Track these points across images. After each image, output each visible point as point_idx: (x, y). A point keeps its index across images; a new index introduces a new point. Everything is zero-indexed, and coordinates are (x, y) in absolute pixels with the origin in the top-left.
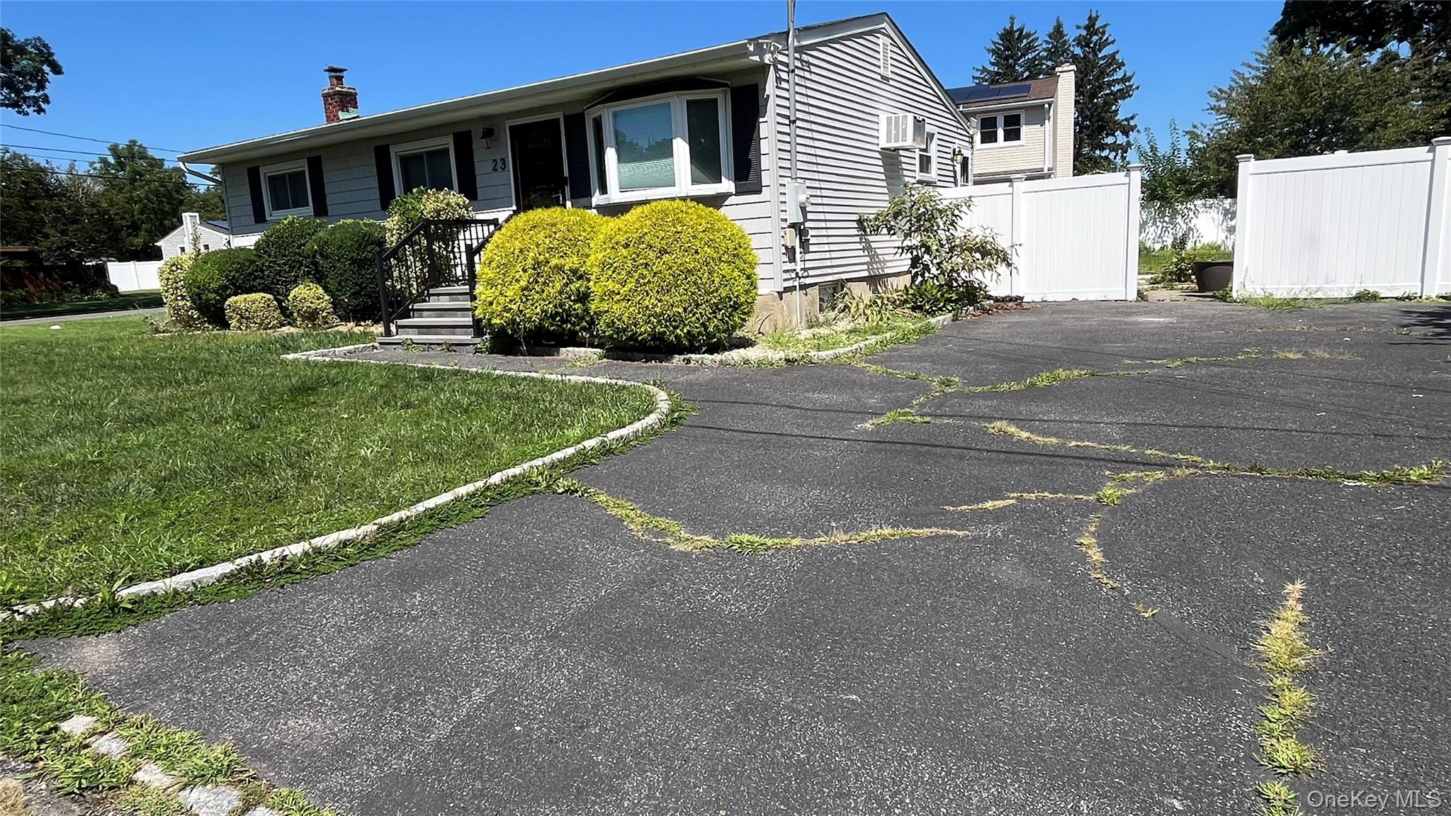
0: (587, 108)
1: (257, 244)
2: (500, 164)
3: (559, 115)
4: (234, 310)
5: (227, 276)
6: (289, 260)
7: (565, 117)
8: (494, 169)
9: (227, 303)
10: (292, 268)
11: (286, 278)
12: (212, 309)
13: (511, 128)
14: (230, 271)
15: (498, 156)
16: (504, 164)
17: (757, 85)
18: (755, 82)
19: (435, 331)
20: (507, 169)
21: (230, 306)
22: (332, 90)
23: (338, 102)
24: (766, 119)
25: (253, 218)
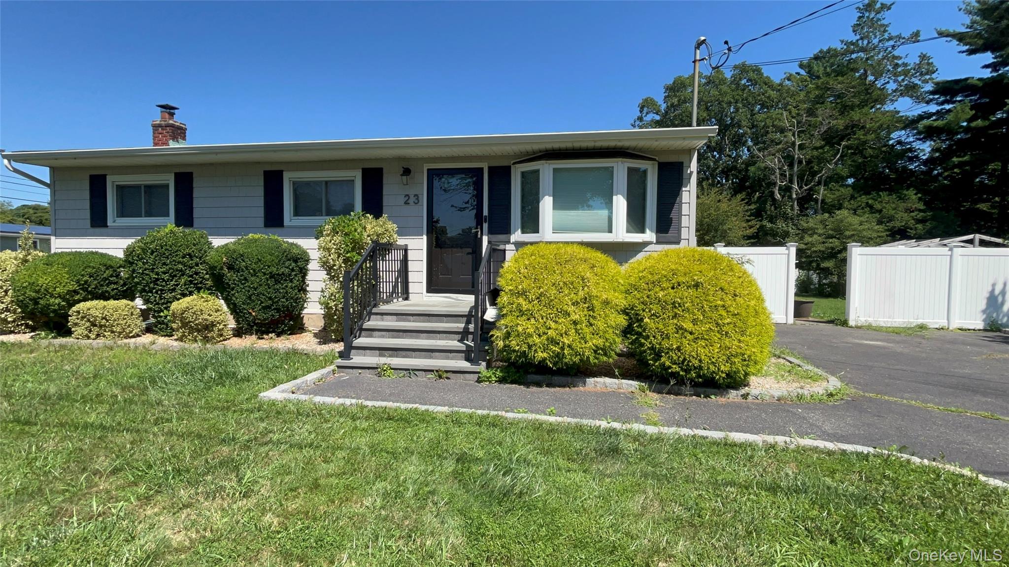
0: (514, 163)
1: (129, 252)
2: (412, 200)
3: (485, 166)
4: (83, 318)
5: (78, 282)
6: (170, 269)
7: (490, 168)
8: (406, 203)
9: (74, 309)
10: (173, 276)
11: (164, 286)
12: (52, 315)
13: (428, 170)
14: (82, 275)
15: (411, 193)
16: (417, 199)
17: (682, 163)
18: (680, 160)
19: (404, 353)
20: (420, 204)
21: (78, 312)
22: (163, 123)
23: (168, 132)
24: (688, 189)
25: (88, 222)
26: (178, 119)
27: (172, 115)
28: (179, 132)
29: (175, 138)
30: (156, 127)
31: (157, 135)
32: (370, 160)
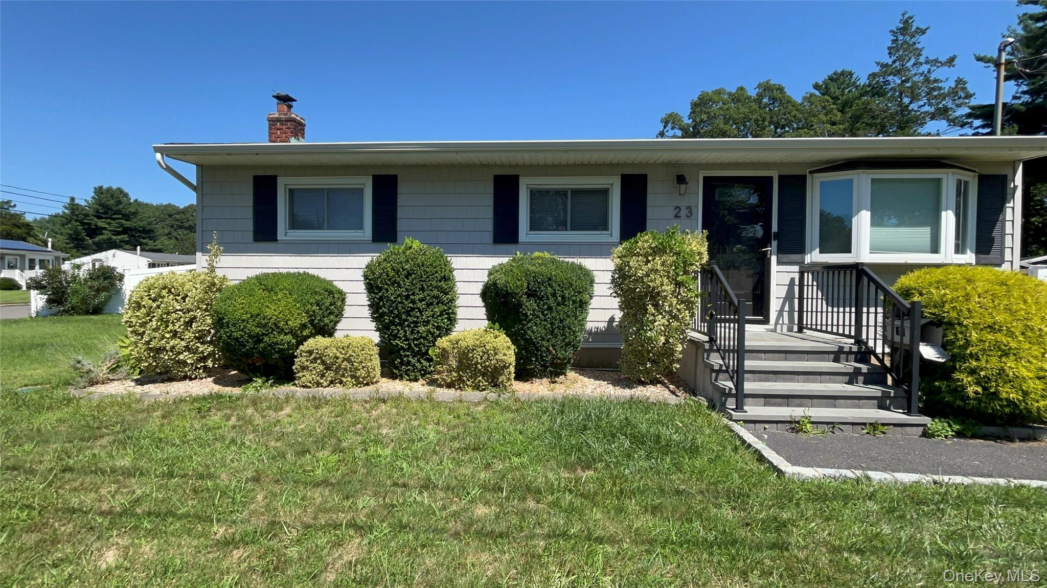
0: (811, 172)
2: (684, 212)
3: (775, 174)
4: (315, 359)
7: (782, 178)
8: (677, 216)
9: (301, 348)
12: (277, 356)
13: (705, 178)
15: (683, 203)
16: (690, 212)
17: (1006, 176)
18: (1003, 173)
19: (798, 401)
20: (692, 218)
21: (310, 352)
22: (282, 116)
23: (288, 128)
24: (1011, 205)
25: (250, 235)
26: (297, 112)
27: (290, 107)
28: (298, 128)
29: (296, 136)
30: (272, 122)
31: (273, 131)
32: (632, 165)
